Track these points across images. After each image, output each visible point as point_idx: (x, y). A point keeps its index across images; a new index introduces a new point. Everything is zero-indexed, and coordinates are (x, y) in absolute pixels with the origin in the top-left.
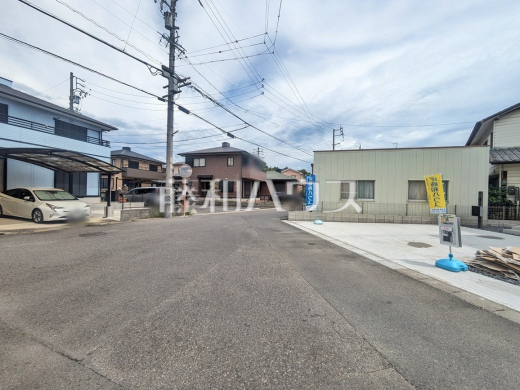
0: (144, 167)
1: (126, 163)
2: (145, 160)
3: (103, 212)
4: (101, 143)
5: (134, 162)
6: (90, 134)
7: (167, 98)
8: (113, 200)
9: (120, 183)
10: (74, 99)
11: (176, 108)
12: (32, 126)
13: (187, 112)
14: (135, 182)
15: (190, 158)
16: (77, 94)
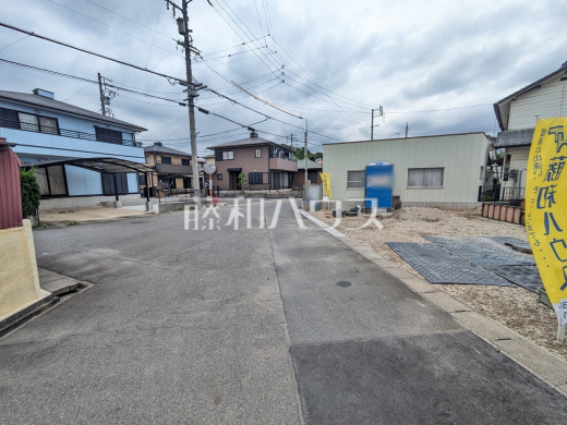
0: (176, 161)
1: (159, 159)
2: (177, 156)
3: (143, 207)
4: (135, 144)
5: (167, 158)
6: (125, 137)
7: (187, 102)
8: (151, 196)
9: (155, 178)
10: (104, 100)
11: (196, 110)
12: (79, 135)
13: (207, 112)
14: (169, 177)
15: (219, 152)
16: (106, 94)
